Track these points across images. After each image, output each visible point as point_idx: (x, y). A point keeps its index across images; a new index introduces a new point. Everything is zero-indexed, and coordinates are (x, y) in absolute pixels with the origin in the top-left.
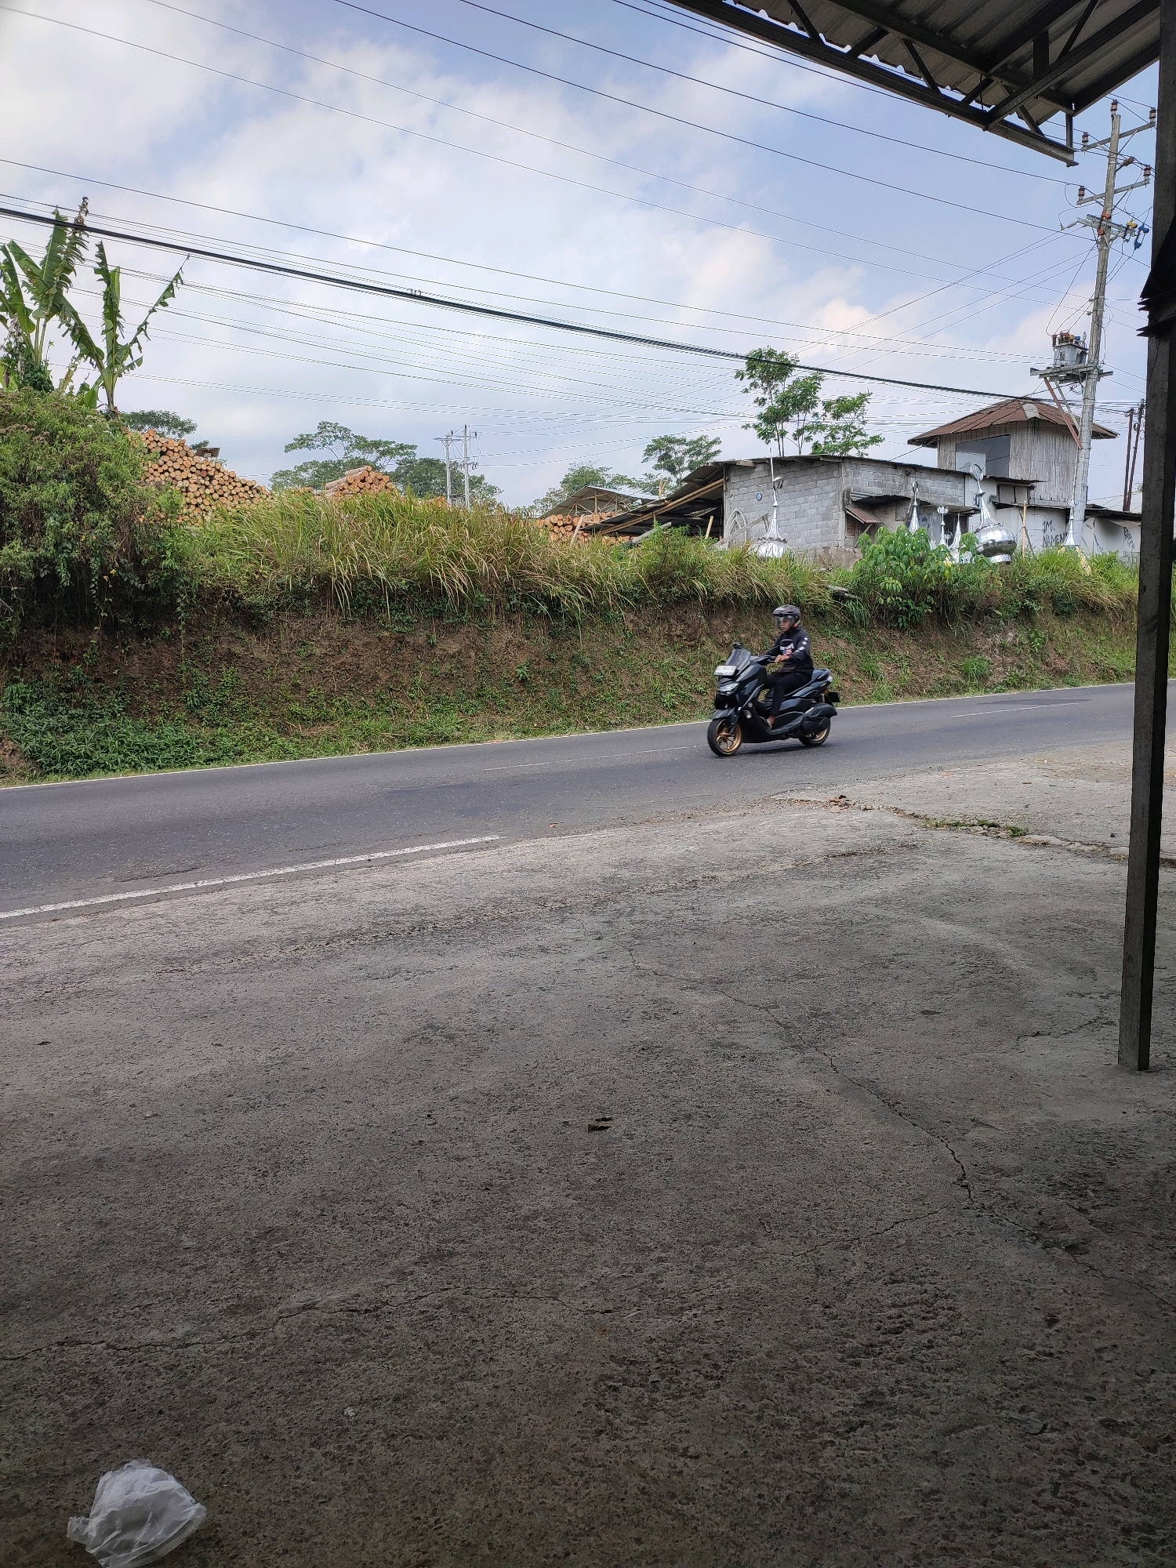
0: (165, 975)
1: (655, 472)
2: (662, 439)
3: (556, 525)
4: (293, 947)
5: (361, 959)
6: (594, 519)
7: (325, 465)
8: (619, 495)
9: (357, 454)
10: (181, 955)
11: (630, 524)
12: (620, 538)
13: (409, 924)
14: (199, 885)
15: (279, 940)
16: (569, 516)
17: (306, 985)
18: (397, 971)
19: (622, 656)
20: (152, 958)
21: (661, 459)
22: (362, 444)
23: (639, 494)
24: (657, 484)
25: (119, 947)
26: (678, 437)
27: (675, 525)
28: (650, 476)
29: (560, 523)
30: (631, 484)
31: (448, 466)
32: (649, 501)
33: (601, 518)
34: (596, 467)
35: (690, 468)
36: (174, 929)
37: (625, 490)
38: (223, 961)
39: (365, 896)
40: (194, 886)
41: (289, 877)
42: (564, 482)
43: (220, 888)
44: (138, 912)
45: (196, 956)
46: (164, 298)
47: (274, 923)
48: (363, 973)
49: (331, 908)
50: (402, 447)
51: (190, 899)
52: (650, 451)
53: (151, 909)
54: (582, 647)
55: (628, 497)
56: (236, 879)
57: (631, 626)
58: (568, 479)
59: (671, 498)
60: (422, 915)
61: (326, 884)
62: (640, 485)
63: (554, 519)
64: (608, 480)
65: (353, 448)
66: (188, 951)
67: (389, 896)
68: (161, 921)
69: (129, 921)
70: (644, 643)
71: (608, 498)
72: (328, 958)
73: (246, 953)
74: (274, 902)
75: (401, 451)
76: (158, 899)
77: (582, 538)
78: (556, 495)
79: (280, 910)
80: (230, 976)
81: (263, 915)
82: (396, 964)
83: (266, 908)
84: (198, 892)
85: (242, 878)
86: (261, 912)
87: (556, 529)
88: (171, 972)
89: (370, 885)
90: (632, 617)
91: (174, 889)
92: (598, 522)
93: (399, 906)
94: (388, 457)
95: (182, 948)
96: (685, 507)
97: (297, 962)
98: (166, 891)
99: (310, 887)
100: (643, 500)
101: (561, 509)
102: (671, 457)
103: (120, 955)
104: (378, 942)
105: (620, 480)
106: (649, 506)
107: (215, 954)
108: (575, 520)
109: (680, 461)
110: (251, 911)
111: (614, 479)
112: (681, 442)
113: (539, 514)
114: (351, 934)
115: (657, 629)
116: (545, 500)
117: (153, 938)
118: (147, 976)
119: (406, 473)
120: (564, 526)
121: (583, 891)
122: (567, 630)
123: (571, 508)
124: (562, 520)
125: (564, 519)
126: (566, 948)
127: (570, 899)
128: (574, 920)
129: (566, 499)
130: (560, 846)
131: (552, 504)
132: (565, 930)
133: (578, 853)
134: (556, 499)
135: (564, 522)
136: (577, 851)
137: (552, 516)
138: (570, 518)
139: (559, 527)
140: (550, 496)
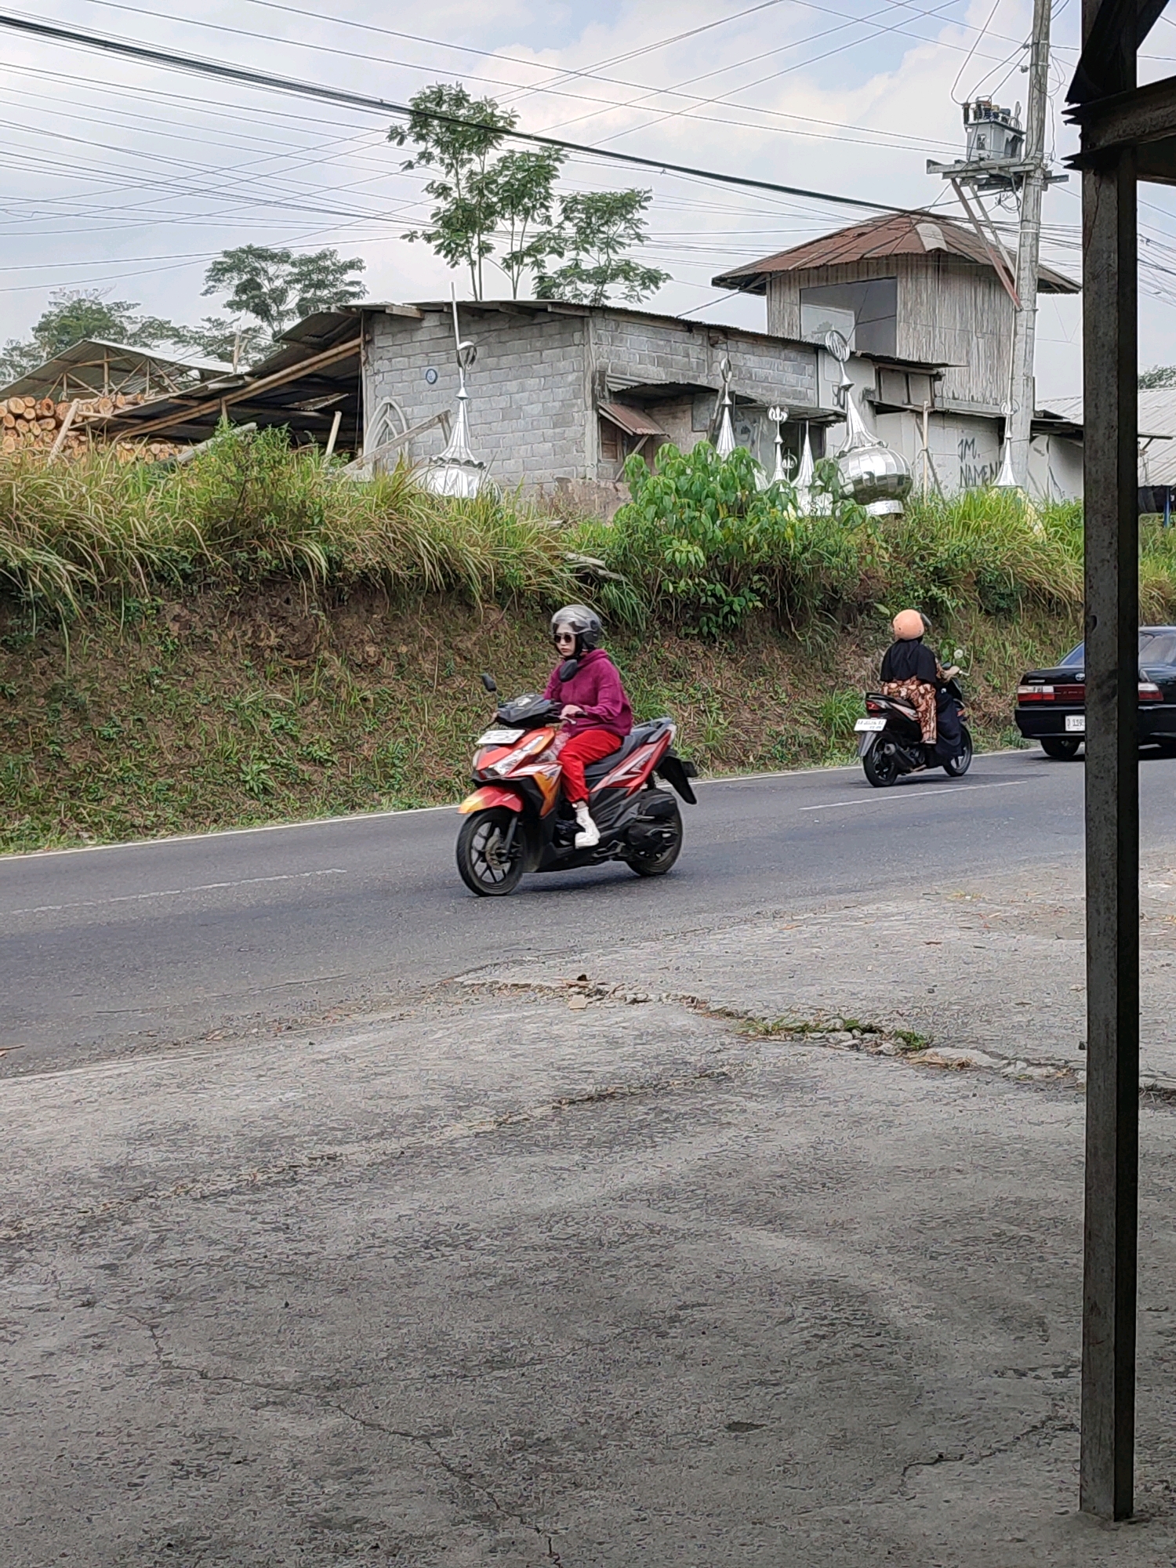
1: (227, 315)
2: (243, 251)
3: (18, 417)
6: (104, 406)
8: (153, 359)
11: (173, 420)
12: (155, 447)
16: (47, 401)
19: (157, 689)
21: (242, 289)
23: (196, 359)
24: (230, 340)
26: (276, 249)
27: (262, 427)
28: (219, 324)
29: (30, 414)
30: (179, 337)
32: (213, 374)
33: (115, 407)
34: (106, 301)
35: (302, 308)
37: (164, 350)
42: (41, 328)
52: (219, 272)
54: (73, 669)
55: (172, 364)
57: (175, 628)
58: (49, 322)
59: (258, 373)
62: (197, 339)
63: (17, 405)
64: (131, 329)
70: (202, 663)
71: (128, 366)
77: (75, 444)
78: (23, 354)
87: (21, 425)
90: (177, 609)
92: (107, 414)
96: (284, 390)
100: (202, 371)
101: (33, 385)
102: (259, 287)
105: (158, 329)
106: (213, 385)
108: (61, 408)
109: (279, 296)
111: (143, 329)
112: (283, 258)
115: (230, 634)
120: (38, 418)
121: (58, 1199)
122: (41, 636)
123: (53, 383)
124: (33, 407)
125: (38, 406)
126: (17, 1328)
127: (30, 1220)
128: (36, 1266)
129: (43, 364)
130: (15, 1098)
131: (12, 371)
132: (15, 1289)
133: (53, 1114)
134: (24, 362)
135: (39, 412)
136: (49, 1110)
137: (14, 399)
138: (51, 403)
139: (28, 421)
140: (12, 356)
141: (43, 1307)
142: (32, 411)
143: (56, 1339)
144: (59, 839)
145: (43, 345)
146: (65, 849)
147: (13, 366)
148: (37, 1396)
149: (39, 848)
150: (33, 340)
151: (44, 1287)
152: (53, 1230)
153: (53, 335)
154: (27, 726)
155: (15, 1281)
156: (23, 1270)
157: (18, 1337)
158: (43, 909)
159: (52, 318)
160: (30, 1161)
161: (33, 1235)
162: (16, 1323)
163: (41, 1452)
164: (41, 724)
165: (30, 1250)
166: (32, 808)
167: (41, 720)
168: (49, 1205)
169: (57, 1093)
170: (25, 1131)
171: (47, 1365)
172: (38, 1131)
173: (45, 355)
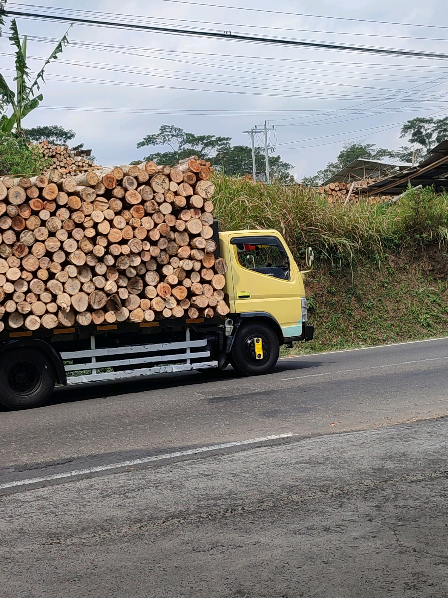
0: (46, 546)
1: (409, 145)
2: (415, 120)
3: (333, 190)
4: (139, 525)
5: (188, 536)
6: (364, 183)
7: (165, 155)
8: (382, 164)
9: (188, 146)
10: (59, 531)
11: (390, 187)
12: (383, 197)
13: (223, 507)
14: (73, 474)
15: (129, 519)
16: (343, 183)
17: (148, 556)
18: (215, 545)
19: (386, 288)
20: (38, 533)
21: (414, 135)
22: (192, 139)
23: (397, 163)
24: (411, 154)
25: (16, 524)
26: (428, 118)
27: (424, 187)
28: (406, 149)
29: (337, 189)
30: (391, 155)
31: (253, 151)
32: (404, 168)
33: (368, 183)
34: (364, 144)
35: (438, 139)
36: (54, 509)
37: (385, 160)
38: (88, 536)
39: (192, 484)
40: (69, 475)
41: (137, 468)
42: (339, 157)
43: (88, 476)
44: (30, 495)
45: (68, 532)
46: (56, 53)
47: (125, 506)
48: (189, 547)
49: (167, 493)
50: (220, 139)
51: (66, 485)
52: (406, 129)
53: (39, 494)
54: (354, 282)
55: (389, 165)
56: (99, 469)
57: (392, 264)
58: (343, 154)
59: (422, 166)
60: (233, 499)
61: (164, 474)
62: (398, 155)
63: (332, 186)
64: (373, 154)
65: (185, 143)
66: (63, 528)
67: (210, 484)
68: (45, 503)
69: (24, 503)
70: (403, 277)
71: (373, 168)
72: (163, 534)
73: (104, 529)
74: (126, 488)
75: (219, 143)
76: (43, 485)
77: (354, 198)
78: (334, 167)
79: (130, 495)
80: (93, 547)
81: (117, 500)
82: (214, 539)
83: (120, 493)
84: (72, 479)
85: (104, 469)
86: (117, 496)
87: (334, 193)
88: (51, 544)
89: (196, 474)
90: (393, 258)
91: (55, 477)
92: (365, 186)
93: (217, 492)
94: (210, 148)
95: (60, 525)
96: (432, 172)
97: (141, 537)
98: (49, 479)
99: (152, 476)
100: (400, 167)
101: (338, 178)
102: (421, 133)
103: (16, 530)
104: (201, 522)
105: (383, 153)
106: (405, 172)
107: (83, 530)
108: (348, 186)
109: (429, 136)
110: (109, 496)
111: (377, 154)
112: (430, 121)
113: (321, 182)
114: (182, 515)
115: (414, 266)
116: (326, 171)
117: (40, 517)
118: (35, 547)
119: (224, 157)
120: (340, 190)
121: (357, 480)
122: (343, 270)
123: (345, 176)
124: (338, 186)
125: (340, 186)
126: (344, 528)
127: (347, 487)
128: (350, 505)
129: (341, 170)
130: (339, 441)
131: (330, 174)
132: (343, 513)
133: (354, 448)
134: (335, 170)
135: (340, 188)
136: (353, 447)
137: (331, 184)
138: (344, 184)
139: (336, 191)
140: (330, 168)
141: (353, 521)
142: (338, 187)
143: (358, 533)
144: (351, 345)
145: (341, 163)
146: (353, 349)
147: (330, 171)
148: (353, 554)
149: (344, 348)
150: (337, 161)
151: (353, 513)
152: (356, 492)
153: (345, 159)
154: (339, 303)
155: (343, 510)
156: (345, 506)
157: (344, 531)
158: (347, 371)
159: (344, 152)
160: (346, 466)
161: (349, 493)
162: (343, 526)
163: (355, 575)
164: (344, 303)
165: (347, 499)
166: (341, 334)
167: (344, 301)
168: (354, 482)
169: (355, 440)
170: (344, 454)
171: (356, 542)
172: (349, 454)
173: (341, 166)
